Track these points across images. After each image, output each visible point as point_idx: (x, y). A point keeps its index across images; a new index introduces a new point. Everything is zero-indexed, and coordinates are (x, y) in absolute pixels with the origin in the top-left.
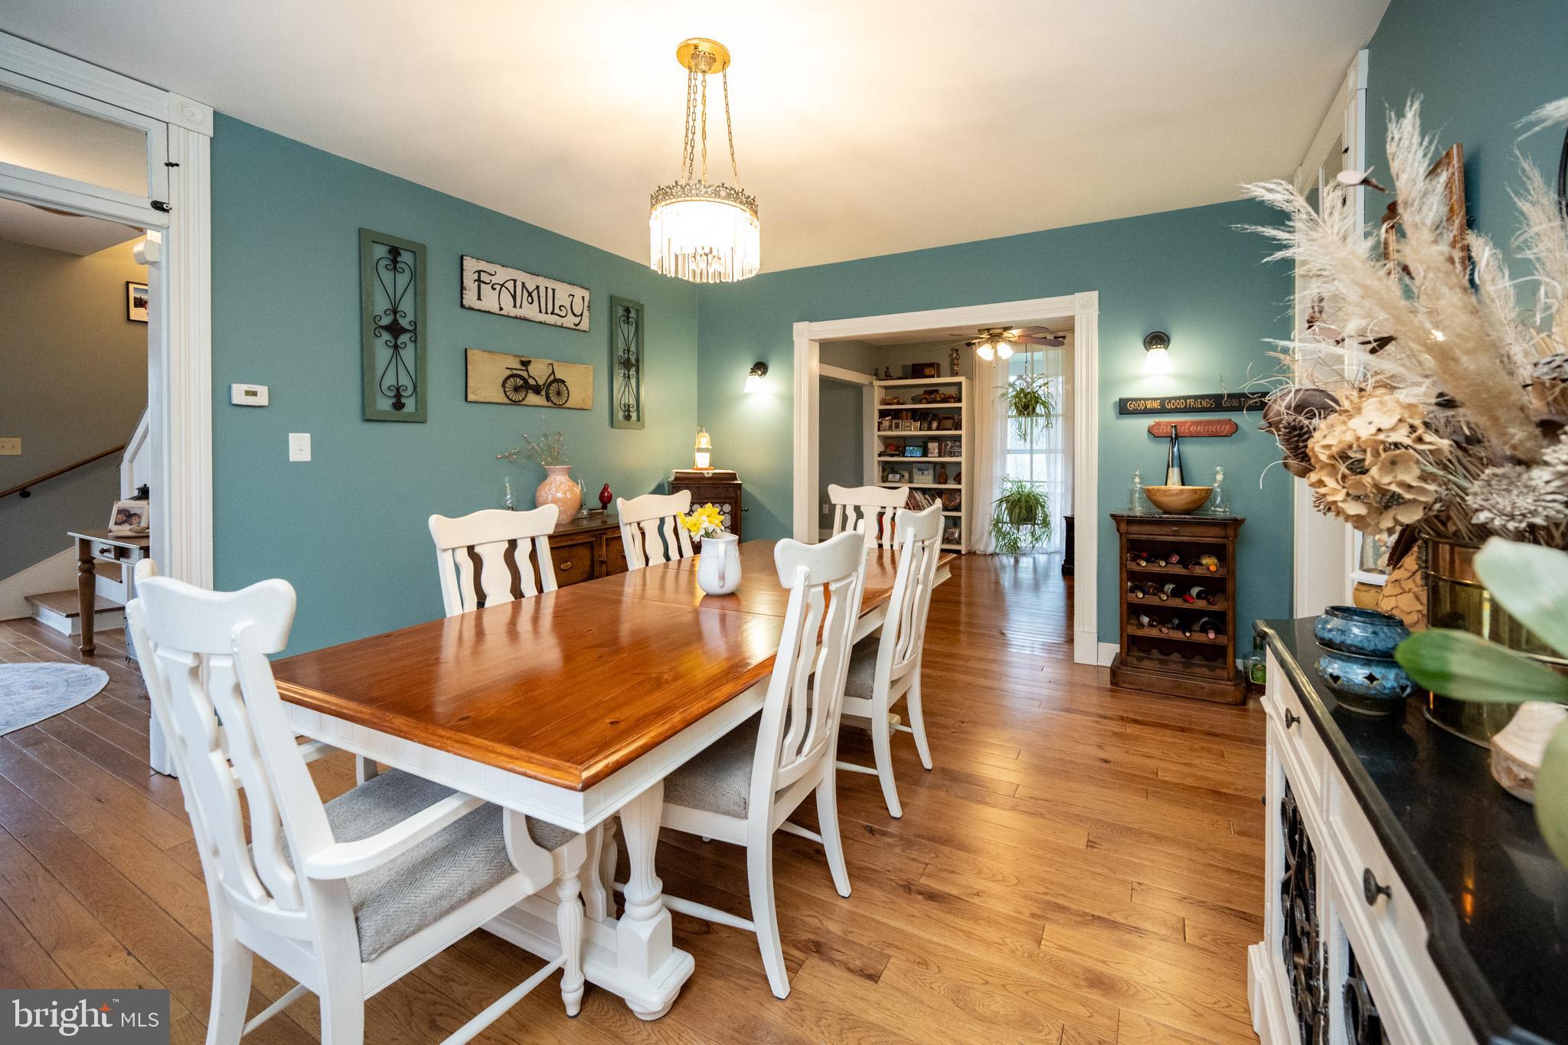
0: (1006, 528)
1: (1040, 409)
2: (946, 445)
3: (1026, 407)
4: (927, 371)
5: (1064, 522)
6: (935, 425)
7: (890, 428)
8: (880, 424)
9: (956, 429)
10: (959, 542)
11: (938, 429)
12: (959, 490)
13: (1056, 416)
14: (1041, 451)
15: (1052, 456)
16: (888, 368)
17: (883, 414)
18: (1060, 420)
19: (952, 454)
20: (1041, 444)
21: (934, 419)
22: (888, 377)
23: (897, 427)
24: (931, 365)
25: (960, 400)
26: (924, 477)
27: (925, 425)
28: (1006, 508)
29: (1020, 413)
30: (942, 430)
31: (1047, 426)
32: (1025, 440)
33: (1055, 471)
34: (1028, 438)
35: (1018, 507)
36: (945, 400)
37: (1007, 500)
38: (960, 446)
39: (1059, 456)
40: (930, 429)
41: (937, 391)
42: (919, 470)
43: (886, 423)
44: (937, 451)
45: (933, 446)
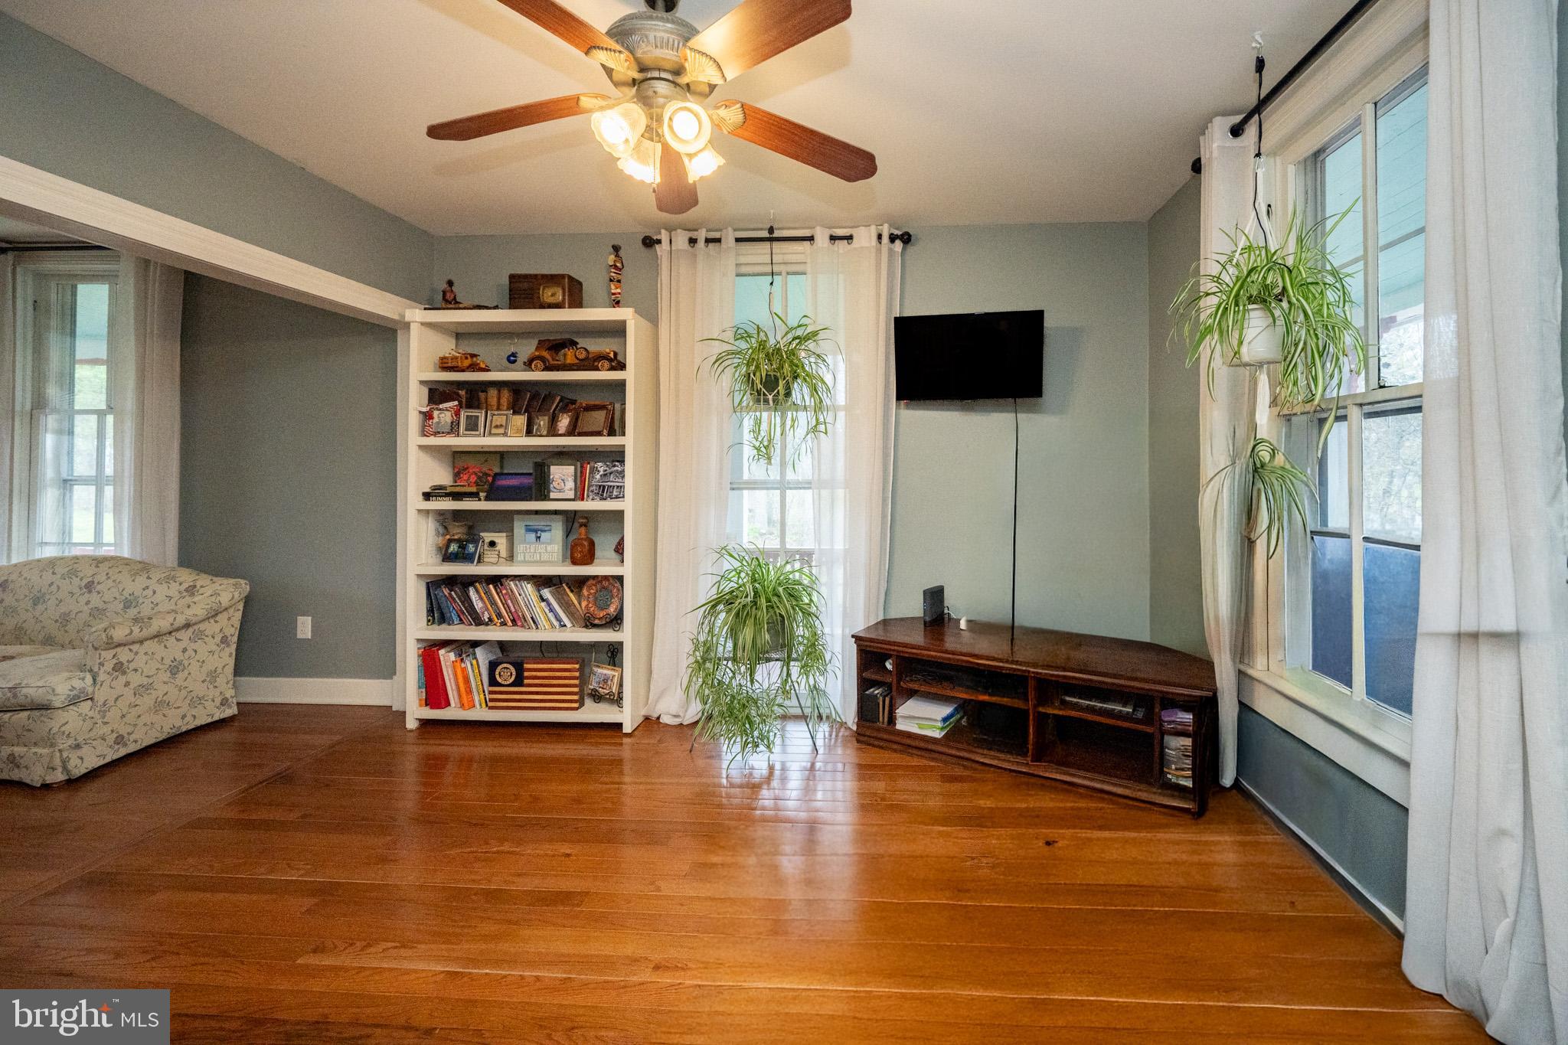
0: (725, 673)
1: (800, 392)
2: (593, 470)
3: (771, 383)
4: (548, 294)
5: (853, 648)
6: (564, 422)
7: (454, 429)
8: (427, 416)
9: (612, 433)
10: (617, 700)
11: (571, 432)
12: (620, 579)
13: (836, 409)
14: (805, 485)
15: (825, 493)
16: (450, 283)
17: (437, 394)
18: (841, 415)
19: (603, 492)
20: (805, 469)
21: (564, 409)
22: (450, 301)
23: (472, 426)
24: (553, 279)
25: (622, 366)
26: (541, 548)
27: (543, 422)
28: (725, 623)
29: (759, 398)
30: (580, 434)
31: (814, 430)
32: (769, 459)
33: (832, 522)
34: (776, 459)
35: (750, 622)
36: (590, 362)
37: (726, 600)
38: (622, 474)
39: (840, 493)
40: (552, 432)
41: (574, 343)
42: (529, 529)
43: (444, 415)
44: (570, 484)
45: (562, 476)
